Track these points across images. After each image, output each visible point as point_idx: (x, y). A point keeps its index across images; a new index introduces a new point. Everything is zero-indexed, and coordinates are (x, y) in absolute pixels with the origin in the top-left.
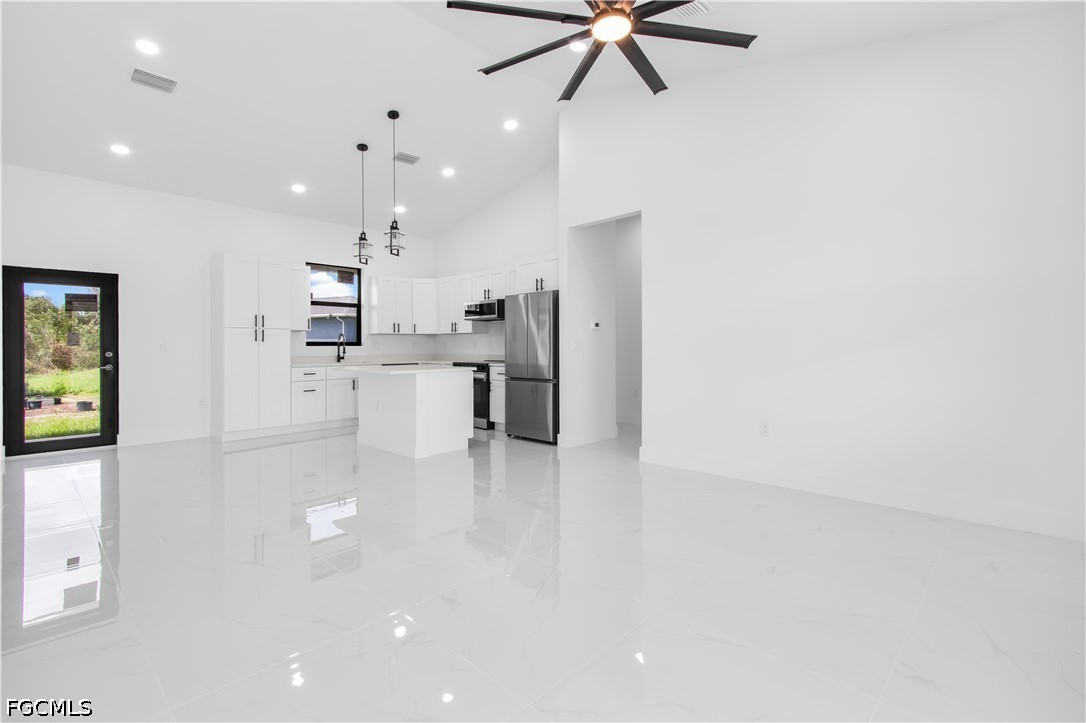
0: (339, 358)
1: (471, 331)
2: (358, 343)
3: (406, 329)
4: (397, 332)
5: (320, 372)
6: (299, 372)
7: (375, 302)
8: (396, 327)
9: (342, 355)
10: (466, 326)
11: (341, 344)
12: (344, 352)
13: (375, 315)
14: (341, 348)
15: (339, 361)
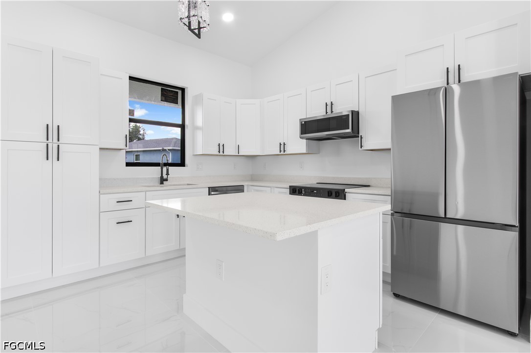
0: (163, 180)
1: (304, 151)
2: (182, 164)
3: (230, 150)
4: (221, 153)
5: (138, 198)
6: (109, 200)
7: (199, 122)
8: (221, 147)
9: (165, 176)
10: (299, 145)
11: (166, 164)
12: (168, 174)
13: (199, 135)
14: (165, 169)
15: (162, 183)
